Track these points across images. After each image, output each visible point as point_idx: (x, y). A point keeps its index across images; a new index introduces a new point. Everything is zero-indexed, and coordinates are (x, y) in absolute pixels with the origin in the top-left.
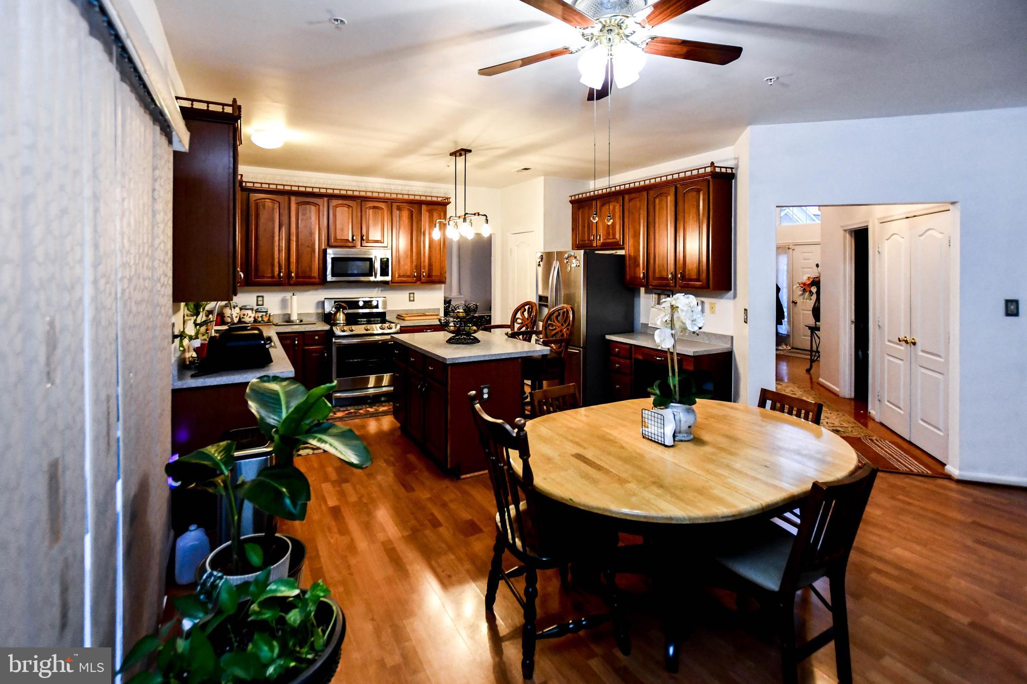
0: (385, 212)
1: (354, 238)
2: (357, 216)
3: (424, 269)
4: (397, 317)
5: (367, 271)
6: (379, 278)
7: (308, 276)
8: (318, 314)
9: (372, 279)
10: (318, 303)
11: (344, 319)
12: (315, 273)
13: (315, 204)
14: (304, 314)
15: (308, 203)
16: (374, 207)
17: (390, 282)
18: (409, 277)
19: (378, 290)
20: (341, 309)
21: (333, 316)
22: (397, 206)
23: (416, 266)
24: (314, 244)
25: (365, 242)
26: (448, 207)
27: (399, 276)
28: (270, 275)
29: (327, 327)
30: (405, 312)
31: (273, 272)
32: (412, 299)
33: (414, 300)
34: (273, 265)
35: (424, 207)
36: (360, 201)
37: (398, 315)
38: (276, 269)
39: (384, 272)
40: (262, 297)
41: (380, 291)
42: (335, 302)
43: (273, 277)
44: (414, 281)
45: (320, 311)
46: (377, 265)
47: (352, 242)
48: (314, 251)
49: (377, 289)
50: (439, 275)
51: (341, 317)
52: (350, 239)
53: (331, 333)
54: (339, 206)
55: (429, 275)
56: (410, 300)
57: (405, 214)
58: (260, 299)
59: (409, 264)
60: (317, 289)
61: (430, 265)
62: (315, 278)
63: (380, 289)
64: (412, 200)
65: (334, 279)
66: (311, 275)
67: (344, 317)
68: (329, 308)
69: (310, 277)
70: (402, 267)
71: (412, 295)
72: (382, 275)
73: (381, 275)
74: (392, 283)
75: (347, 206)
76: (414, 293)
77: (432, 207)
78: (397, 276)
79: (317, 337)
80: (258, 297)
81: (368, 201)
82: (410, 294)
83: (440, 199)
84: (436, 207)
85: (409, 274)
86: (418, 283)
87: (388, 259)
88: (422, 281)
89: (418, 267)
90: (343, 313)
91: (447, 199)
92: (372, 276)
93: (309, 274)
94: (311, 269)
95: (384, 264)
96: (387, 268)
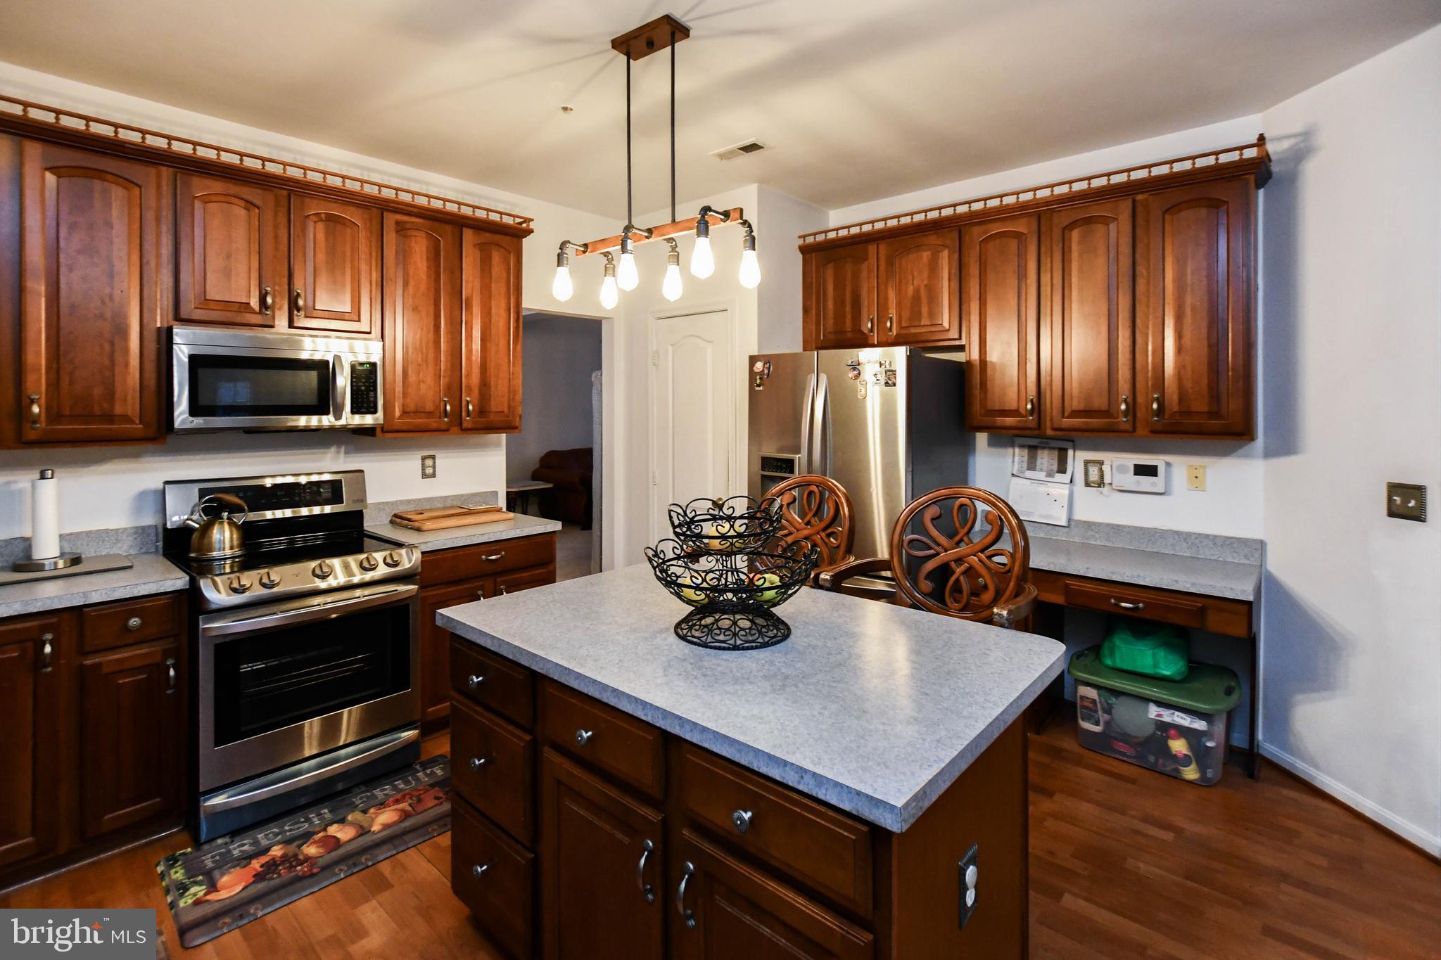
0: (363, 236)
1: (269, 300)
2: (276, 237)
3: (468, 395)
4: (392, 522)
5: (312, 400)
6: (350, 419)
7: (97, 411)
8: (141, 531)
9: (327, 420)
10: (142, 495)
11: (235, 543)
12: (128, 403)
13: (128, 183)
14: (88, 533)
15: (100, 174)
16: (330, 219)
17: (378, 430)
18: (429, 414)
19: (338, 452)
20: (225, 514)
21: (195, 536)
22: (397, 223)
23: (449, 388)
24: (121, 314)
25: (302, 313)
26: (526, 242)
27: (405, 413)
29: (177, 580)
30: (411, 508)
32: (429, 471)
33: (434, 475)
35: (468, 235)
36: (285, 193)
37: (395, 516)
39: (363, 402)
41: (342, 455)
42: (202, 493)
44: (444, 427)
45: (149, 520)
46: (343, 381)
47: (260, 312)
48: (121, 335)
49: (333, 449)
50: (506, 410)
51: (224, 538)
52: (254, 303)
53: (191, 601)
54: (214, 198)
55: (482, 411)
56: (425, 476)
57: (419, 248)
59: (430, 380)
60: (136, 456)
61: (485, 384)
62: (126, 419)
63: (343, 449)
64: (437, 211)
65: (199, 422)
66: (113, 409)
67: (236, 538)
68: (180, 511)
69: (110, 418)
70: (411, 390)
71: (429, 462)
72: (355, 410)
73: (353, 412)
74: (383, 431)
75: (242, 203)
76: (433, 457)
77: (487, 237)
78: (397, 413)
79: (134, 622)
81: (305, 196)
82: (424, 458)
83: (507, 220)
84: (498, 238)
85: (429, 406)
86: (452, 430)
87: (373, 366)
88: (465, 425)
89: (455, 389)
90: (232, 523)
91: (527, 220)
92: (327, 413)
93: (105, 405)
94: (110, 395)
95: (363, 380)
96: (372, 391)
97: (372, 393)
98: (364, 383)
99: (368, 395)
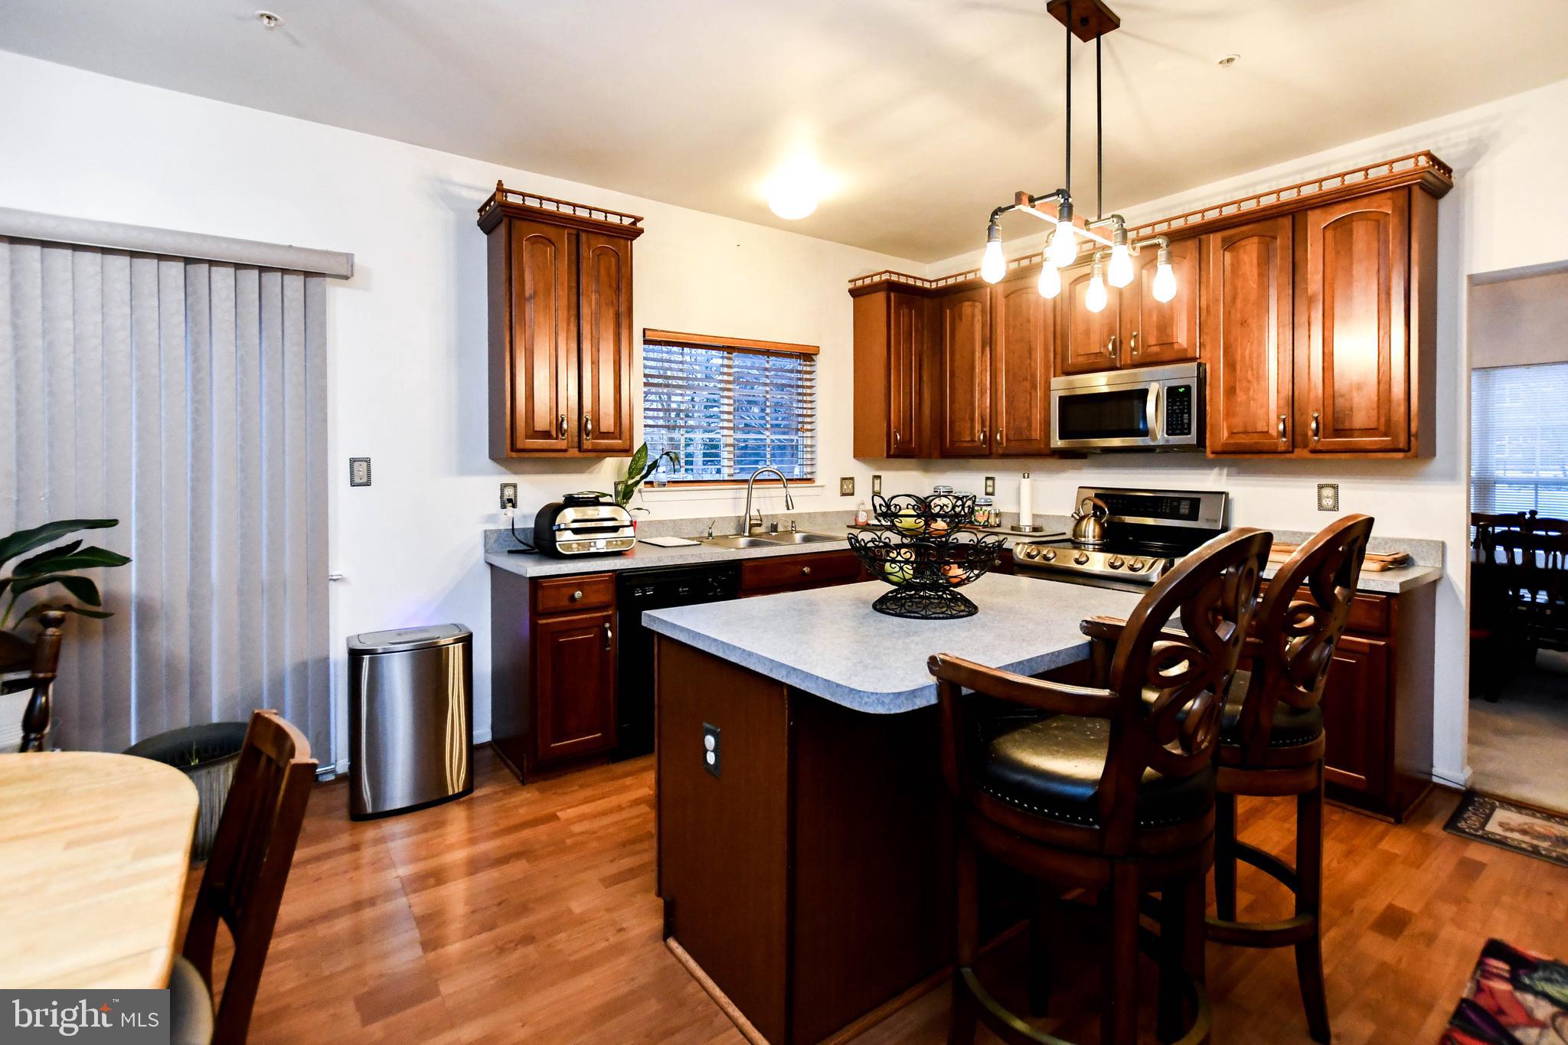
6: (1165, 440)
7: (1024, 438)
11: (1097, 534)
12: (1037, 434)
15: (1025, 290)
18: (1260, 434)
20: (1097, 514)
21: (1075, 526)
24: (1033, 376)
25: (1138, 352)
27: (1232, 434)
28: (969, 439)
31: (972, 433)
34: (972, 420)
35: (1314, 218)
38: (978, 427)
39: (1175, 425)
40: (992, 479)
43: (973, 441)
45: (1073, 510)
48: (1034, 387)
51: (1090, 530)
54: (1083, 278)
55: (1333, 429)
57: (1249, 257)
58: (990, 483)
62: (1037, 441)
65: (1064, 444)
66: (1031, 434)
67: (1097, 530)
69: (1030, 440)
70: (1240, 410)
73: (1169, 434)
76: (1335, 487)
78: (1225, 434)
80: (987, 479)
83: (1396, 171)
86: (1299, 452)
87: (1188, 388)
88: (1311, 447)
92: (1138, 435)
93: (1028, 434)
94: (1030, 425)
95: (1178, 404)
96: (1186, 413)
97: (1186, 416)
98: (1178, 406)
99: (1182, 417)
